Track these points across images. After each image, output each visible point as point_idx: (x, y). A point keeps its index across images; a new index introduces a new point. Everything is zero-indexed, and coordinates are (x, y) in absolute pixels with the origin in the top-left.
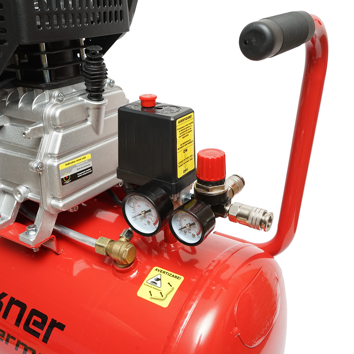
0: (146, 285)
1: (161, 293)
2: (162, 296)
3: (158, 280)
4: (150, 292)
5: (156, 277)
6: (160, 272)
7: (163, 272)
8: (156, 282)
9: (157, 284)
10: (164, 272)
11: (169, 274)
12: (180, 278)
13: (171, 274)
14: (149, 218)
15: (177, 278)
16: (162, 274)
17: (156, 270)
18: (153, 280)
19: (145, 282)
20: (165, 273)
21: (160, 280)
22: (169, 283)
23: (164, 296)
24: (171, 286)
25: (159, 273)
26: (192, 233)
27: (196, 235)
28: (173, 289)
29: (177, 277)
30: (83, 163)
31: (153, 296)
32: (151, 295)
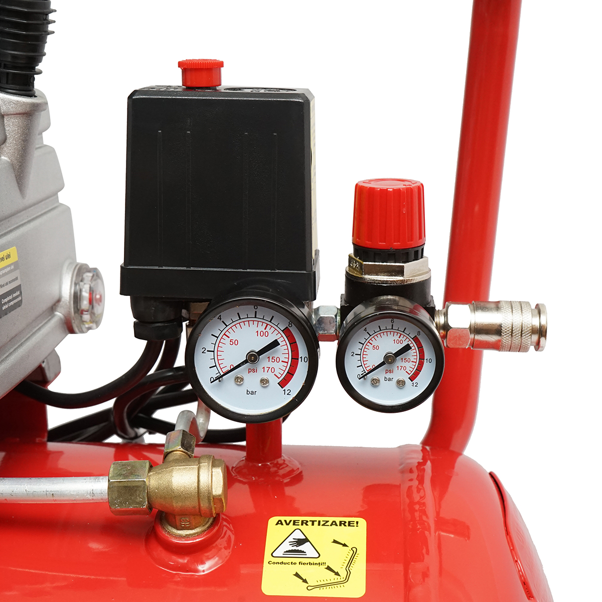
0: (274, 563)
1: (329, 568)
2: (337, 574)
3: (300, 542)
4: (297, 575)
5: (291, 539)
6: (294, 524)
7: (300, 522)
8: (300, 548)
9: (303, 552)
10: (304, 523)
11: (322, 523)
12: (355, 523)
13: (327, 522)
14: (266, 369)
15: (347, 524)
16: (304, 528)
17: (279, 522)
18: (287, 546)
19: (267, 557)
20: (310, 523)
21: (306, 540)
22: (335, 542)
23: (343, 574)
24: (345, 545)
25: (291, 527)
26: (395, 380)
27: (408, 382)
28: (354, 550)
29: (345, 522)
30: (8, 269)
31: (311, 582)
32: (305, 581)
